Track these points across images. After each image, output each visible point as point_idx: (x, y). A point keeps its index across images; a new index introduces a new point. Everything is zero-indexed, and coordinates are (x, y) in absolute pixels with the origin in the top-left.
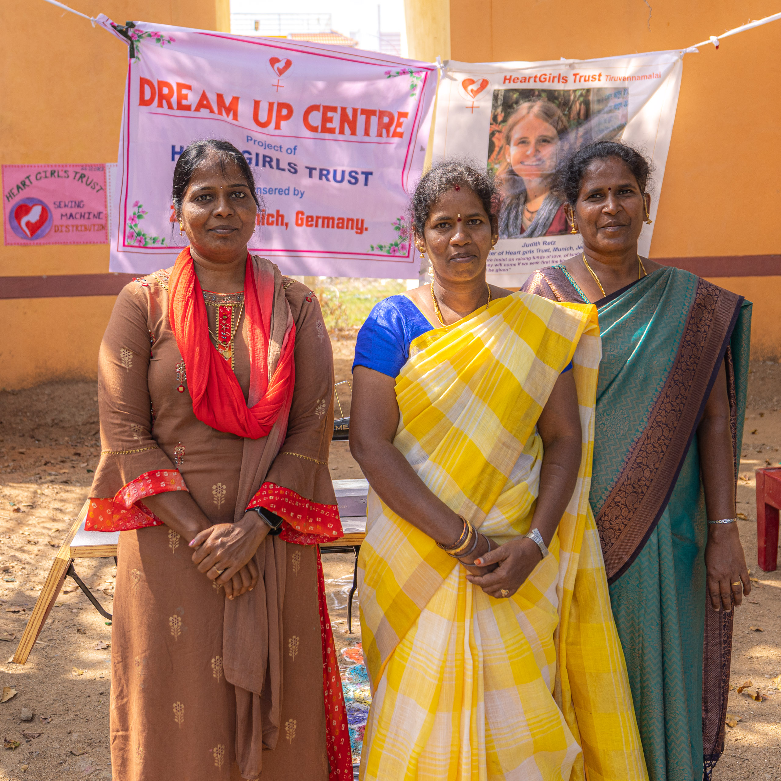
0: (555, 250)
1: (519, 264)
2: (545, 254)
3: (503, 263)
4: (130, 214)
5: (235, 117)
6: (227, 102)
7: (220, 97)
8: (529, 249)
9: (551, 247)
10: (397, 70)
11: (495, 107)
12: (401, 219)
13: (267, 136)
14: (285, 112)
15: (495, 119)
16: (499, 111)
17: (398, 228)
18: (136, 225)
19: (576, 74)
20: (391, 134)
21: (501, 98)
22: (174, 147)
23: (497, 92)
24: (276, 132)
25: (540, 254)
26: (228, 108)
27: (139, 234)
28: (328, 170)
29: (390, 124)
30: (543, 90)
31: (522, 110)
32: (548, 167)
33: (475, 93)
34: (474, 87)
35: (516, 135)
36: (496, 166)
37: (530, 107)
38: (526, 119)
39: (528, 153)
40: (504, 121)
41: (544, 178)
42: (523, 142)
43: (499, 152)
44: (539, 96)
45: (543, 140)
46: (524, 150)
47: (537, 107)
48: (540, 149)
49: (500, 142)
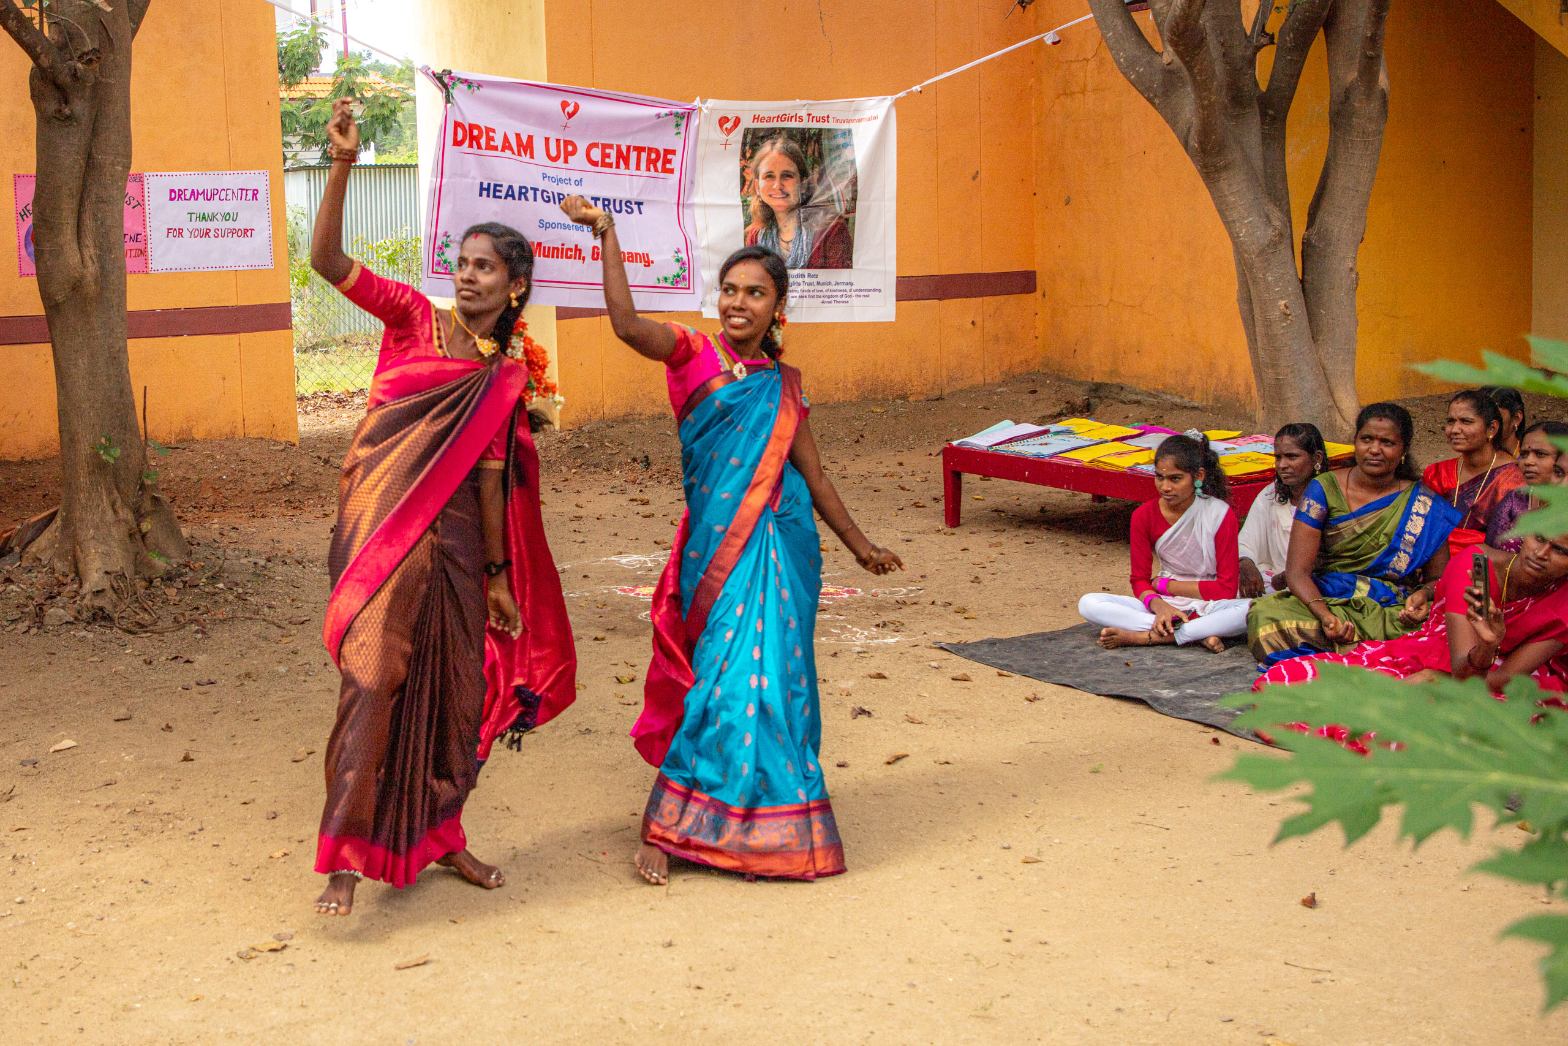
0: (818, 283)
2: (811, 288)
4: (439, 243)
5: (532, 157)
6: (524, 140)
7: (518, 136)
9: (815, 280)
10: (667, 111)
11: (744, 144)
12: (678, 251)
13: (557, 170)
14: (570, 148)
15: (743, 155)
16: (747, 148)
17: (678, 260)
18: (443, 254)
19: (809, 115)
20: (660, 170)
21: (749, 136)
22: (482, 184)
23: (747, 130)
24: (564, 165)
25: (806, 288)
26: (526, 147)
27: (445, 262)
28: (609, 200)
29: (657, 159)
30: (784, 129)
31: (766, 148)
32: (793, 199)
33: (729, 131)
34: (729, 125)
35: (763, 169)
36: (749, 199)
37: (774, 144)
38: (771, 155)
39: (775, 186)
40: (751, 157)
41: (791, 210)
42: (770, 176)
43: (750, 185)
44: (780, 133)
45: (786, 175)
46: (770, 184)
47: (779, 145)
48: (785, 183)
49: (750, 177)
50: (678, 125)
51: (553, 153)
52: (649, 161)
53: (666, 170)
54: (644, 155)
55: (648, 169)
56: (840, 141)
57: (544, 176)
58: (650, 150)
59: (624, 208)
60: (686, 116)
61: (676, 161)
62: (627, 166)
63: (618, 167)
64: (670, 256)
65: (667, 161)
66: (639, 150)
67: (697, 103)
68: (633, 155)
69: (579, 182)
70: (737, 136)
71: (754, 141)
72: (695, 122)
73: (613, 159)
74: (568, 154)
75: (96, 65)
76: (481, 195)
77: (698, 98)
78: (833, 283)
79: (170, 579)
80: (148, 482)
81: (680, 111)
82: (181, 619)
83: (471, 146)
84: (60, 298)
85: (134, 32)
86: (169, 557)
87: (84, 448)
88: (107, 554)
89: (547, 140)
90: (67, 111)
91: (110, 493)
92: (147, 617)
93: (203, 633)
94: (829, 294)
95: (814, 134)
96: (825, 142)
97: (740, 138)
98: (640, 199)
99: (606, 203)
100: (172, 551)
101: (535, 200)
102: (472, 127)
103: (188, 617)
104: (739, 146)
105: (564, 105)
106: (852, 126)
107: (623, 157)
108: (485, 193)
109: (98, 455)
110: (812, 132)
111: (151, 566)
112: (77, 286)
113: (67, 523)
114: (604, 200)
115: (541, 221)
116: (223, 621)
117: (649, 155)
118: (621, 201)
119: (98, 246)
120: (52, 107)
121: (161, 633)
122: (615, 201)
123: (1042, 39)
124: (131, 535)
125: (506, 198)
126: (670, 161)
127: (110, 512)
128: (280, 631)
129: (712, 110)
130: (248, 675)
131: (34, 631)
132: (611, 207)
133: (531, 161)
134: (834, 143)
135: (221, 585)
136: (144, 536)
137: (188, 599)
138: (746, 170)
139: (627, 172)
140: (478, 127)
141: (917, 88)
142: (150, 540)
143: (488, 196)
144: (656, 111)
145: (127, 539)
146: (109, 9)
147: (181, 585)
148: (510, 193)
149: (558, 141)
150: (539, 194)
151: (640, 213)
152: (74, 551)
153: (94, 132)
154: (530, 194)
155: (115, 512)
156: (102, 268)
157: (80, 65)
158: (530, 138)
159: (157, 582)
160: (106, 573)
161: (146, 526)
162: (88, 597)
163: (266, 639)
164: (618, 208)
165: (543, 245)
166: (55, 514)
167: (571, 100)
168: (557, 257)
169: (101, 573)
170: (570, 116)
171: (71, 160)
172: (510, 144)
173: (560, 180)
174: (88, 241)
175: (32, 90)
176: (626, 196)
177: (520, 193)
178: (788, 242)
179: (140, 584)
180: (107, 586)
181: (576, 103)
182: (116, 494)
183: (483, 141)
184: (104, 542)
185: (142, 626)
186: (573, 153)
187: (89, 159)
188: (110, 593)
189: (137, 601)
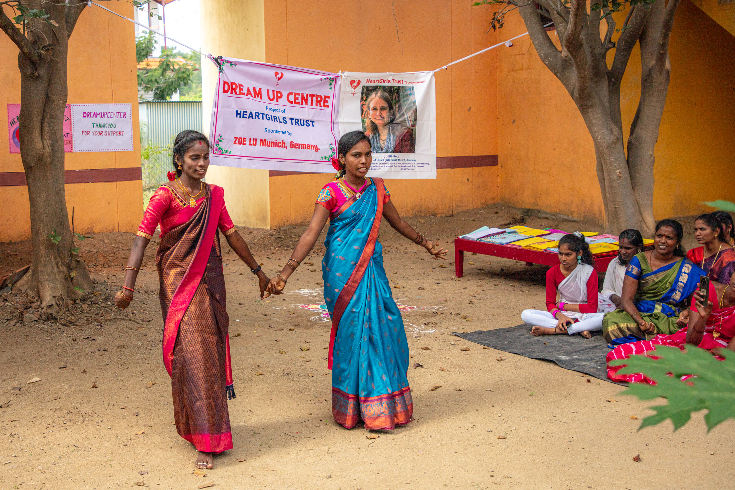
0: (399, 160)
1: (384, 166)
2: (395, 162)
3: (377, 165)
4: (216, 140)
5: (261, 98)
6: (257, 90)
7: (254, 88)
8: (387, 158)
9: (397, 159)
10: (325, 77)
11: (362, 93)
12: (331, 144)
13: (273, 105)
14: (279, 95)
15: (362, 98)
16: (364, 95)
17: (331, 149)
18: (218, 145)
19: (393, 80)
20: (322, 105)
21: (365, 90)
22: (237, 111)
23: (364, 87)
24: (276, 103)
25: (393, 162)
26: (258, 94)
27: (220, 149)
28: (298, 120)
29: (321, 101)
30: (381, 86)
31: (373, 95)
32: (386, 120)
33: (355, 87)
34: (355, 84)
35: (372, 106)
36: (365, 120)
37: (377, 94)
38: (375, 99)
39: (377, 114)
40: (366, 100)
41: (385, 125)
42: (375, 109)
43: (365, 114)
44: (379, 89)
45: (383, 108)
46: (375, 112)
47: (379, 94)
48: (382, 112)
49: (365, 110)
50: (331, 84)
51: (271, 97)
52: (317, 101)
53: (325, 106)
54: (314, 99)
55: (317, 105)
56: (408, 92)
57: (267, 108)
58: (318, 96)
59: (305, 123)
60: (334, 80)
61: (330, 102)
62: (307, 104)
63: (302, 104)
64: (327, 147)
65: (325, 101)
66: (312, 96)
67: (340, 73)
68: (310, 98)
69: (284, 111)
70: (359, 90)
71: (367, 91)
72: (339, 83)
73: (300, 100)
74: (278, 98)
75: (50, 52)
76: (237, 117)
77: (340, 71)
78: (406, 160)
79: (84, 300)
80: (74, 253)
81: (332, 77)
82: (90, 319)
83: (232, 93)
84: (32, 164)
85: (69, 36)
86: (84, 289)
87: (43, 237)
88: (54, 288)
89: (268, 91)
90: (36, 74)
91: (55, 258)
92: (73, 318)
93: (101, 326)
94: (404, 165)
95: (396, 89)
96: (401, 93)
97: (361, 91)
98: (313, 119)
99: (297, 121)
100: (85, 286)
101: (263, 119)
102: (232, 84)
103: (93, 318)
104: (360, 94)
105: (276, 74)
106: (414, 85)
107: (304, 99)
108: (239, 116)
109: (50, 240)
110: (395, 88)
111: (75, 293)
112: (40, 159)
113: (34, 273)
114: (296, 120)
115: (266, 129)
116: (110, 320)
117: (317, 98)
118: (304, 120)
119: (51, 139)
120: (29, 72)
121: (80, 326)
122: (301, 120)
123: (504, 44)
124: (65, 279)
125: (249, 118)
126: (327, 101)
127: (55, 268)
128: (138, 325)
129: (347, 77)
130: (123, 346)
131: (18, 325)
132: (299, 123)
133: (261, 100)
134: (405, 93)
135: (109, 303)
136: (72, 279)
137: (93, 309)
138: (364, 106)
139: (306, 106)
140: (235, 84)
141: (445, 67)
142: (75, 281)
143: (240, 117)
144: (319, 77)
145: (64, 281)
146: (57, 25)
147: (90, 303)
148: (251, 115)
149: (273, 91)
150: (264, 116)
151: (313, 126)
152: (38, 286)
153: (49, 85)
154: (261, 116)
155: (58, 267)
156: (53, 149)
157: (43, 52)
158: (260, 89)
159: (78, 301)
160: (54, 297)
161: (73, 274)
162: (45, 308)
163: (131, 329)
164: (302, 124)
165: (267, 141)
166: (29, 267)
167: (280, 71)
168: (274, 146)
169: (51, 297)
170: (279, 79)
171: (38, 98)
172: (250, 92)
173: (275, 110)
174: (46, 137)
175: (19, 63)
176: (306, 118)
177: (256, 115)
178: (384, 141)
179: (70, 303)
180: (54, 303)
181: (282, 73)
182: (58, 259)
183: (238, 91)
184: (53, 282)
185: (71, 322)
186: (281, 97)
187: (47, 96)
188: (56, 306)
189: (68, 310)
